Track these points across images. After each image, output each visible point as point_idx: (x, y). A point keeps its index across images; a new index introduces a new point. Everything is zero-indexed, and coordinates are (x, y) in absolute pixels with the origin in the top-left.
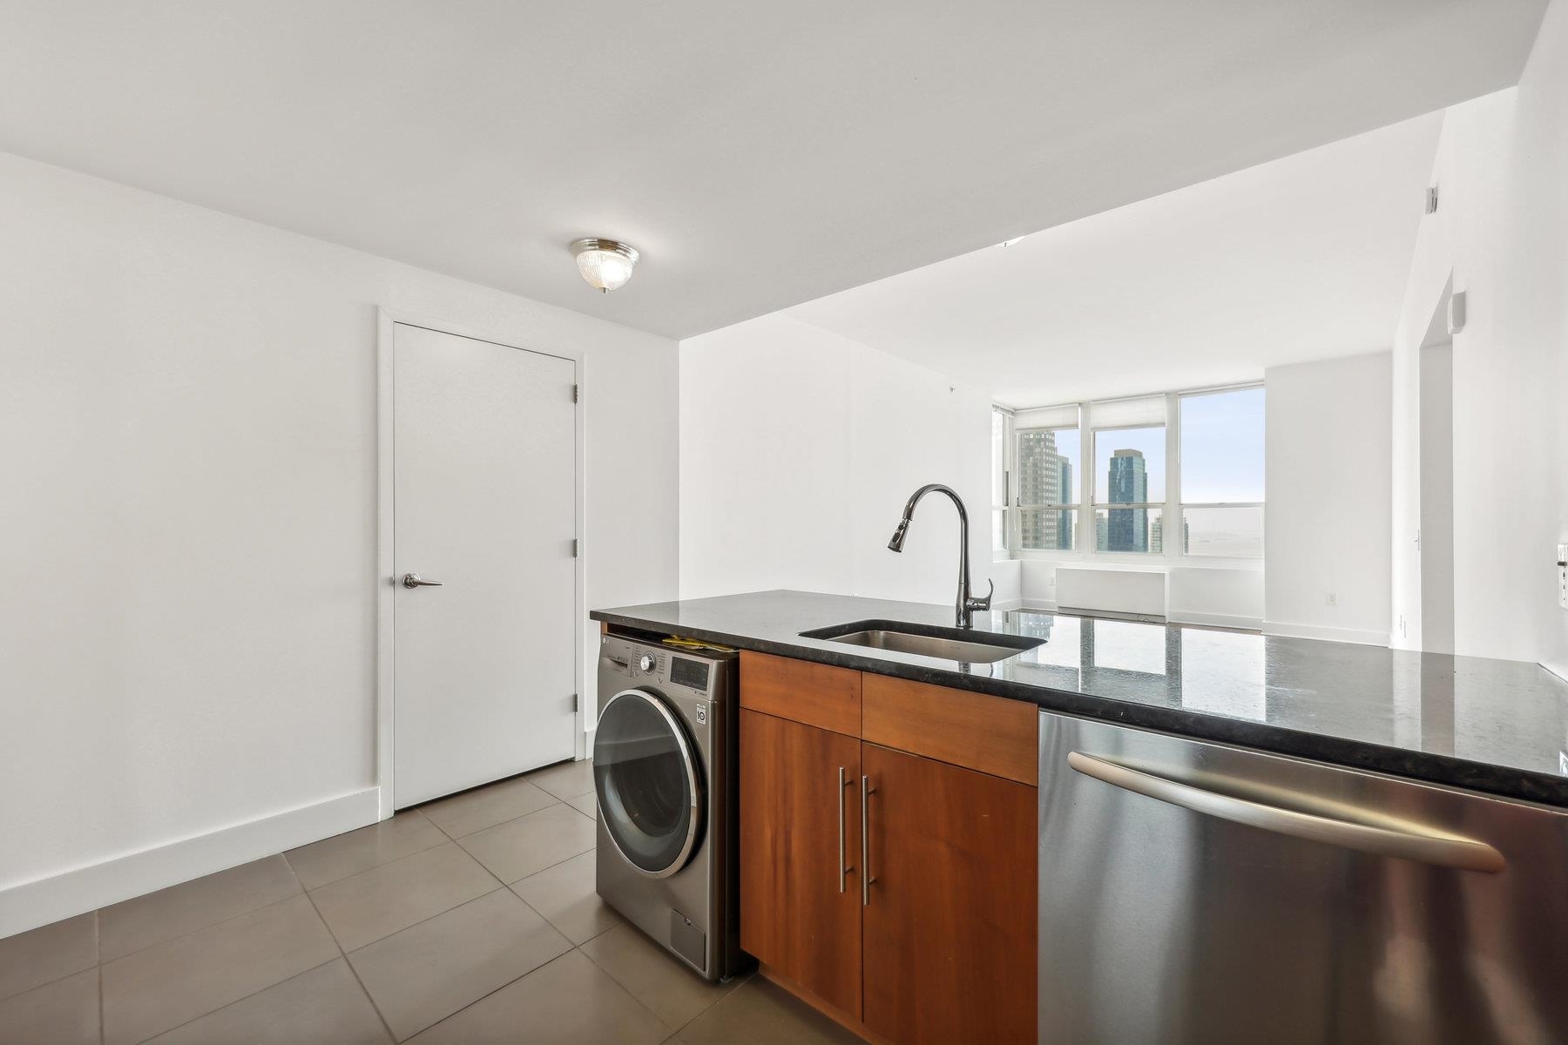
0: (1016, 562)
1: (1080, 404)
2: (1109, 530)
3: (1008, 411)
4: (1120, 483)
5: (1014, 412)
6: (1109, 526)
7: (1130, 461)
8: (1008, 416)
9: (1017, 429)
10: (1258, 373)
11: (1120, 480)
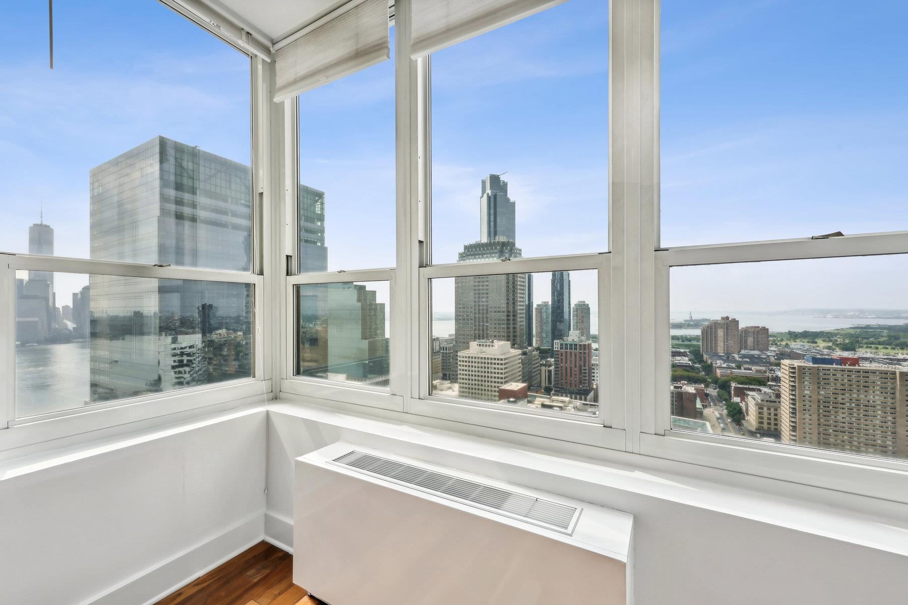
2: (552, 311)
11: (557, 283)
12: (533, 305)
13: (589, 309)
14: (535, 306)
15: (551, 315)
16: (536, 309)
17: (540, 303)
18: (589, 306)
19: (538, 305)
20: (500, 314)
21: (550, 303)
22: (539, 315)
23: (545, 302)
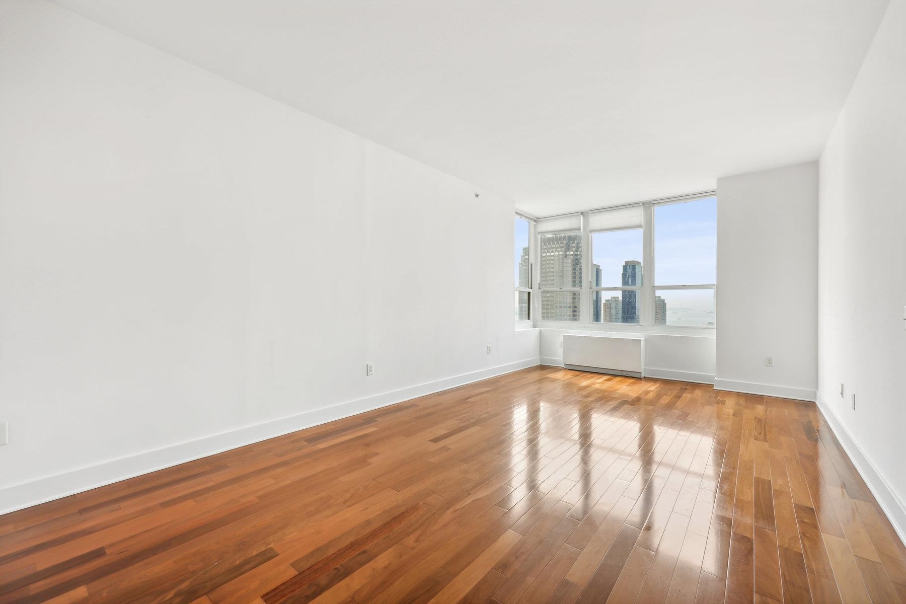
0: (537, 330)
1: (582, 213)
2: (622, 307)
3: (532, 219)
4: (628, 280)
5: (537, 220)
6: (622, 304)
7: (634, 267)
8: (532, 223)
9: (539, 233)
10: (712, 185)
11: (628, 278)
12: (601, 301)
13: (665, 304)
14: (603, 301)
15: (621, 312)
16: (605, 304)
17: (609, 298)
18: (666, 302)
19: (607, 301)
20: (565, 309)
21: (621, 298)
22: (608, 310)
23: (615, 298)
